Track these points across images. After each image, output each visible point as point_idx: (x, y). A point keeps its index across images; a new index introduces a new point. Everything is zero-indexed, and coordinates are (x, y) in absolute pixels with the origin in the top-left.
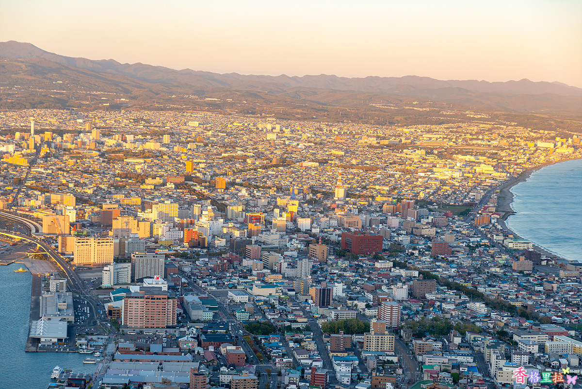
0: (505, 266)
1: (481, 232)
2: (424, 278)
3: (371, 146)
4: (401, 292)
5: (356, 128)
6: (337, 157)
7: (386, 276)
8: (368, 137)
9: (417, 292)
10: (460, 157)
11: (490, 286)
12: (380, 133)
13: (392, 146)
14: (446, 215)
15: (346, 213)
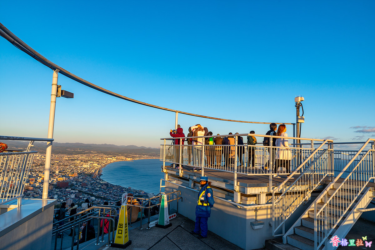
0: (100, 188)
1: (94, 180)
2: (79, 192)
3: (66, 160)
4: (73, 196)
5: (62, 155)
6: (57, 163)
7: (69, 192)
8: (66, 157)
9: (77, 196)
10: (89, 162)
11: (96, 193)
12: (69, 157)
13: (72, 160)
14: (85, 176)
15: (59, 177)
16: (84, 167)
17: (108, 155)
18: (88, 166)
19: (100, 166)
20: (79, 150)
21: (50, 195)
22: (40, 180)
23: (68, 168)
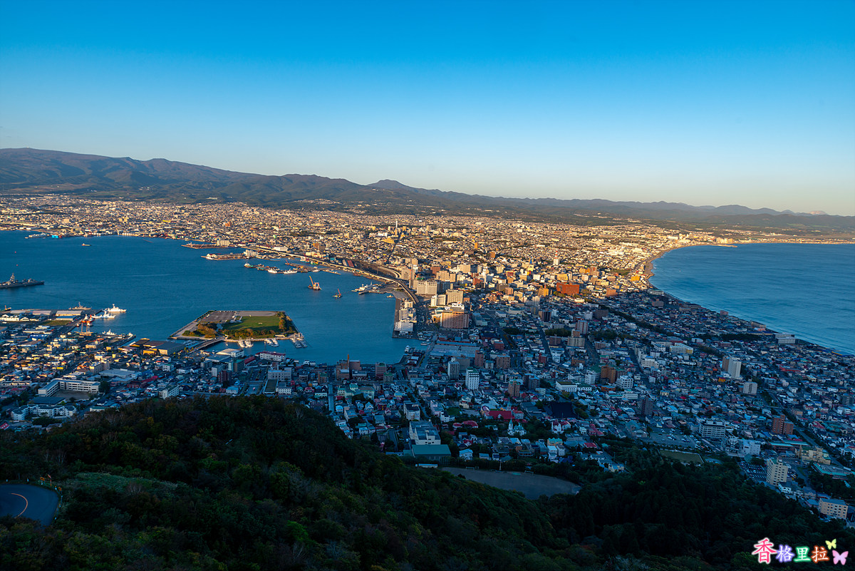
1: (634, 285)
2: (602, 309)
3: (574, 237)
4: (589, 315)
5: (566, 227)
6: (555, 242)
7: (581, 307)
8: (573, 231)
9: (598, 316)
10: (623, 243)
12: (579, 230)
13: (585, 237)
15: (560, 273)
16: (612, 255)
18: (622, 253)
20: (599, 215)
21: (544, 308)
22: (524, 275)
23: (577, 255)
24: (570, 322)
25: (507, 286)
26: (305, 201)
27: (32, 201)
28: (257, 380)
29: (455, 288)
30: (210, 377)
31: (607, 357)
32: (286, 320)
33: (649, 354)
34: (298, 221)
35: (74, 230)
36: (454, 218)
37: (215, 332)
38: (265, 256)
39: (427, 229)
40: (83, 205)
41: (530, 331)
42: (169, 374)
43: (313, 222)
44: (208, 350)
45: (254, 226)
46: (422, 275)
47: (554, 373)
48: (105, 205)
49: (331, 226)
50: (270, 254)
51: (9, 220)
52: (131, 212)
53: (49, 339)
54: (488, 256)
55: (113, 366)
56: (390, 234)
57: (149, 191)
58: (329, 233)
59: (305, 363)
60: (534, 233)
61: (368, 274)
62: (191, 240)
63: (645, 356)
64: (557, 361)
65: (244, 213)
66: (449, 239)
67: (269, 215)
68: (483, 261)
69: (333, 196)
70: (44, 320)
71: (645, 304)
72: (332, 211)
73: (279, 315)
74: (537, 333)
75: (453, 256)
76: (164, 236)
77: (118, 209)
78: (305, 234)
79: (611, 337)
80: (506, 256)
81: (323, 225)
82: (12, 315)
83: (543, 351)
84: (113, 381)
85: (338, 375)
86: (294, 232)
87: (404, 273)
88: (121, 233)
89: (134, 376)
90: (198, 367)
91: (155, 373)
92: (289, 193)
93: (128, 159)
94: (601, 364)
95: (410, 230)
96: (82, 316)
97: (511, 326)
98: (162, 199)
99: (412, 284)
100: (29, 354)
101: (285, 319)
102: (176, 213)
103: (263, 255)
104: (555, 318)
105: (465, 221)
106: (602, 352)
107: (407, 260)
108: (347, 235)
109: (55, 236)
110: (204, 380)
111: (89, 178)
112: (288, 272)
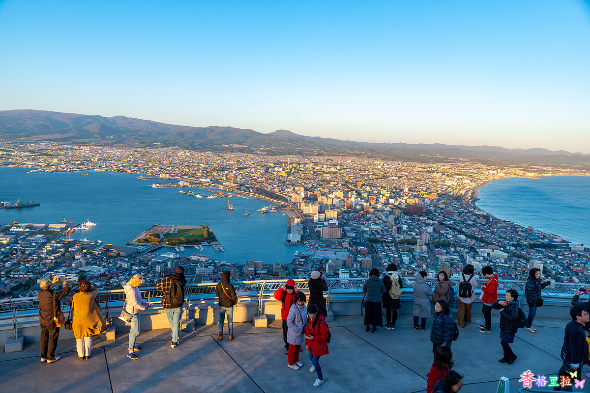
0: (474, 221)
1: (464, 207)
2: (440, 225)
3: (419, 171)
4: (430, 229)
5: (413, 164)
6: (406, 175)
7: (424, 223)
8: (418, 167)
9: (437, 230)
10: (456, 176)
11: (467, 229)
12: (423, 166)
13: (428, 172)
14: (450, 200)
15: (409, 198)
16: (448, 185)
17: (489, 165)
18: (455, 184)
19: (474, 185)
20: (438, 155)
21: (397, 224)
22: (382, 200)
23: (422, 184)
24: (416, 234)
25: (370, 208)
26: (223, 145)
27: (32, 147)
28: (188, 275)
29: (331, 209)
30: (155, 272)
31: (444, 260)
32: (209, 232)
33: (474, 258)
34: (217, 160)
35: (61, 167)
36: (331, 158)
37: (159, 240)
38: (194, 185)
39: (312, 165)
40: (67, 149)
41: (387, 240)
42: (126, 270)
43: (228, 161)
44: (153, 253)
45: (186, 164)
46: (307, 199)
47: (404, 272)
48: (82, 149)
49: (241, 164)
50: (198, 184)
51: (16, 160)
52: (100, 154)
53: (44, 244)
54: (356, 186)
55: (88, 264)
56: (284, 169)
57: (112, 139)
58: (240, 169)
59: (222, 263)
60: (390, 168)
61: (268, 198)
62: (142, 174)
63: (472, 259)
64: (407, 263)
65: (179, 154)
66: (327, 173)
67: (197, 155)
68: (352, 190)
69: (242, 142)
70: (41, 231)
71: (472, 221)
72: (242, 152)
73: (204, 228)
74: (392, 242)
75: (330, 185)
76: (123, 171)
77: (91, 152)
78: (223, 169)
79: (446, 245)
80: (369, 185)
81: (236, 163)
82: (19, 227)
83: (397, 256)
84: (88, 274)
85: (246, 272)
86: (215, 168)
87: (294, 198)
88: (93, 169)
89: (102, 271)
90: (147, 265)
91: (117, 269)
92: (211, 140)
93: (98, 116)
94: (439, 265)
95: (298, 166)
96: (66, 228)
97: (373, 237)
98: (122, 145)
99: (300, 206)
100: (30, 254)
101: (208, 230)
102: (131, 155)
103: (193, 184)
104: (405, 232)
105: (338, 160)
106: (440, 256)
107: (297, 188)
108: (253, 170)
109: (47, 171)
110: (151, 274)
111: (71, 130)
112: (211, 197)
